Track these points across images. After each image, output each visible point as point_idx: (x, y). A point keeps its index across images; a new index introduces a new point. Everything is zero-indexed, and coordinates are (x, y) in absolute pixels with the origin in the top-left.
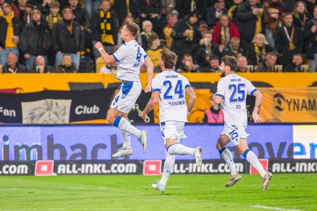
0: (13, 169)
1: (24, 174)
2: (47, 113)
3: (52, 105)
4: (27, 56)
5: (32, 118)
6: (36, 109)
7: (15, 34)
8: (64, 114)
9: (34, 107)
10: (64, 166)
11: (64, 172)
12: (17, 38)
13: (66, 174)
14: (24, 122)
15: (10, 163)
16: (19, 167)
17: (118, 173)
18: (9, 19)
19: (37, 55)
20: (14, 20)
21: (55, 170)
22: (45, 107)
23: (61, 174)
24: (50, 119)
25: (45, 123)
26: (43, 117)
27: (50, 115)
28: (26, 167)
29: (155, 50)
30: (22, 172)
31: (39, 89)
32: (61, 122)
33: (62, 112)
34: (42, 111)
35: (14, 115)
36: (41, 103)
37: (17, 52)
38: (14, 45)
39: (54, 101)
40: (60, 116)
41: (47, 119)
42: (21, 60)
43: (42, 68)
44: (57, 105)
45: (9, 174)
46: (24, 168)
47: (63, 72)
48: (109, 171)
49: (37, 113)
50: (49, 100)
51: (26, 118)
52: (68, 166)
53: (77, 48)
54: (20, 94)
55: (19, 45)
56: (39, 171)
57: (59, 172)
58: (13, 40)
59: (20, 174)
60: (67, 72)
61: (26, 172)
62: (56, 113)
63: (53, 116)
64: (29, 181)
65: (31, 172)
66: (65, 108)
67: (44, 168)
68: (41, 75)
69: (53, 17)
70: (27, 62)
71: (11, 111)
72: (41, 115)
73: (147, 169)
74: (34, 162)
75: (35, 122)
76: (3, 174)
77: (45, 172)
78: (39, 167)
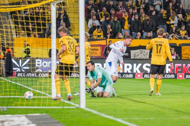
1: (131, 78)
2: (140, 55)
3: (142, 52)
4: (133, 33)
5: (135, 56)
6: (136, 53)
7: (128, 24)
8: (147, 55)
9: (135, 52)
10: (147, 75)
11: (146, 77)
12: (129, 25)
13: (147, 78)
14: (132, 58)
15: (126, 74)
16: (129, 75)
17: (167, 78)
18: (126, 18)
19: (137, 32)
20: (128, 19)
21: (143, 77)
22: (140, 52)
23: (146, 78)
24: (141, 57)
25: (140, 58)
26: (139, 56)
27: (141, 55)
28: (132, 75)
29: (183, 31)
30: (130, 77)
31: (138, 45)
32: (146, 58)
33: (146, 54)
34: (139, 54)
35: (128, 55)
36: (138, 51)
37: (129, 31)
38: (128, 28)
40: (145, 56)
41: (140, 57)
42: (131, 34)
43: (139, 37)
44: (144, 51)
45: (125, 78)
46: (131, 76)
47: (147, 39)
48: (164, 77)
49: (137, 54)
50: (141, 50)
51: (132, 56)
52: (148, 75)
54: (130, 47)
55: (130, 28)
56: (137, 77)
57: (145, 77)
58: (128, 26)
59: (130, 78)
60: (149, 39)
61: (132, 77)
62: (144, 55)
63: (143, 56)
64: (133, 80)
65: (134, 77)
66: (147, 53)
67: (139, 76)
68: (139, 40)
69: (143, 17)
70: (133, 35)
71: (126, 54)
72: (138, 55)
73: (179, 77)
74: (135, 73)
75: (136, 58)
76: (123, 78)
77: (139, 77)
78: (137, 75)
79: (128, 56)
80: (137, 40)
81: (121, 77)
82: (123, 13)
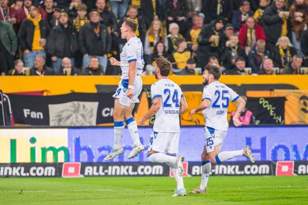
0: (40, 171)
1: (51, 176)
2: (74, 115)
3: (78, 108)
4: (54, 58)
5: (60, 120)
6: (62, 111)
7: (42, 37)
8: (91, 116)
9: (61, 110)
10: (91, 168)
11: (91, 174)
12: (43, 41)
13: (93, 176)
14: (51, 124)
15: (38, 165)
16: (47, 168)
17: (144, 175)
18: (36, 22)
19: (63, 58)
20: (41, 23)
21: (83, 172)
22: (73, 109)
23: (88, 176)
24: (77, 121)
25: (73, 125)
26: (71, 118)
27: (77, 118)
28: (54, 169)
29: (181, 53)
30: (49, 174)
31: (67, 91)
32: (88, 125)
33: (89, 115)
34: (69, 113)
35: (42, 117)
36: (68, 105)
37: (44, 54)
38: (41, 48)
39: (82, 103)
40: (87, 118)
41: (75, 121)
42: (49, 62)
43: (69, 70)
44: (84, 107)
45: (37, 176)
46: (51, 170)
47: (90, 75)
48: (136, 173)
49: (64, 115)
50: (76, 103)
51: (53, 120)
52: (95, 168)
53: (104, 51)
54: (47, 97)
56: (66, 173)
57: (86, 174)
58: (40, 43)
59: (47, 176)
60: (94, 74)
61: (53, 174)
62: (83, 116)
63: (80, 118)
64: (56, 182)
65: (58, 174)
66: (92, 110)
67: (71, 170)
68: (68, 77)
69: (80, 20)
70: (54, 64)
71: (38, 114)
72: (68, 118)
74: (61, 164)
75: (62, 124)
76: (30, 176)
77: (72, 174)
78: (66, 169)
79: (42, 120)
80: (65, 76)
81: (24, 175)
82: (26, 10)
